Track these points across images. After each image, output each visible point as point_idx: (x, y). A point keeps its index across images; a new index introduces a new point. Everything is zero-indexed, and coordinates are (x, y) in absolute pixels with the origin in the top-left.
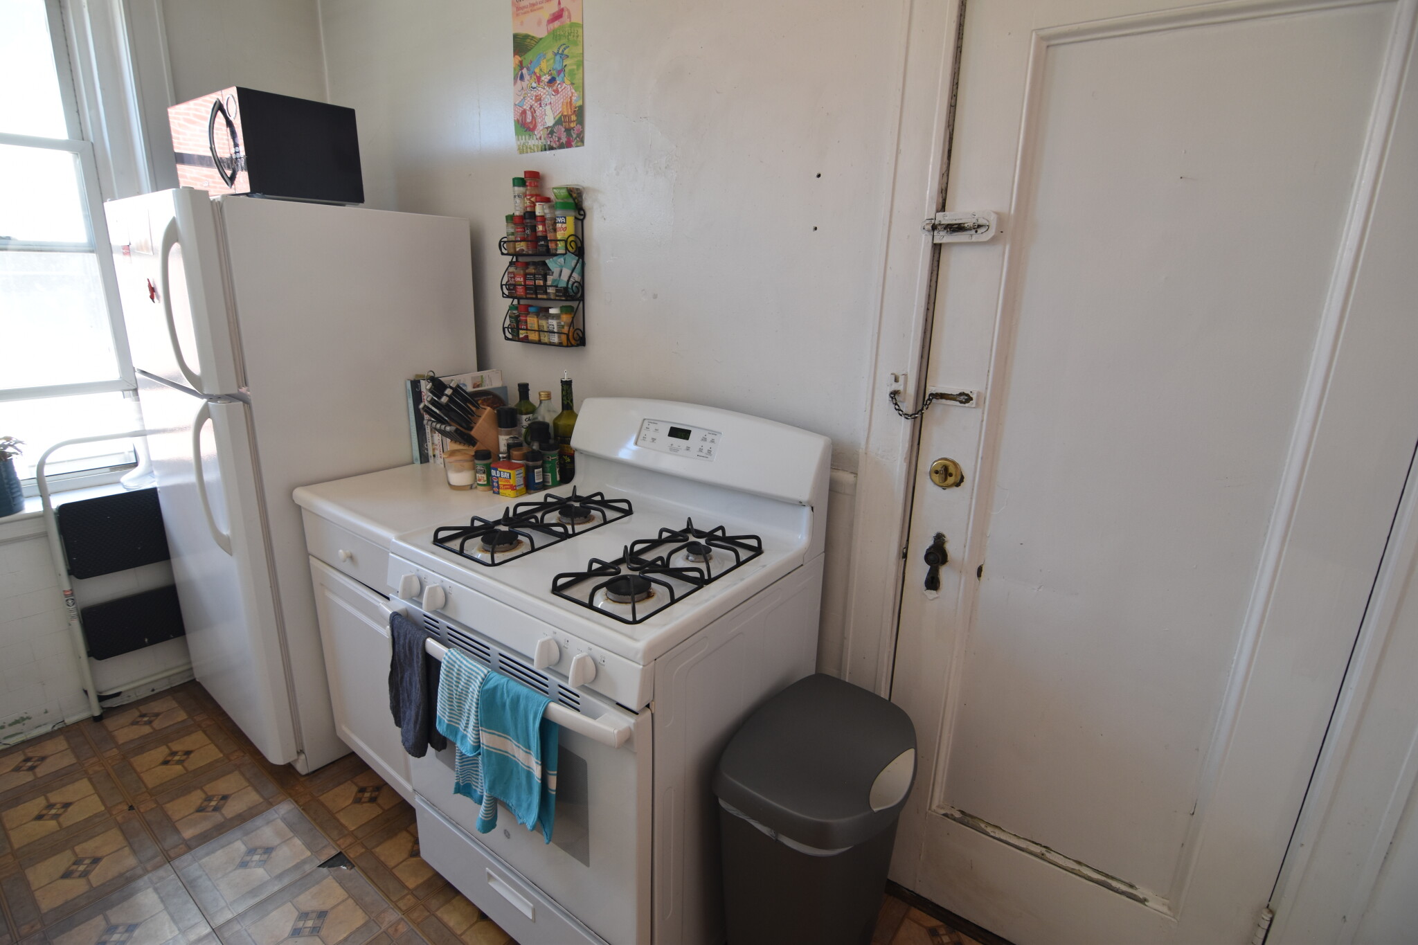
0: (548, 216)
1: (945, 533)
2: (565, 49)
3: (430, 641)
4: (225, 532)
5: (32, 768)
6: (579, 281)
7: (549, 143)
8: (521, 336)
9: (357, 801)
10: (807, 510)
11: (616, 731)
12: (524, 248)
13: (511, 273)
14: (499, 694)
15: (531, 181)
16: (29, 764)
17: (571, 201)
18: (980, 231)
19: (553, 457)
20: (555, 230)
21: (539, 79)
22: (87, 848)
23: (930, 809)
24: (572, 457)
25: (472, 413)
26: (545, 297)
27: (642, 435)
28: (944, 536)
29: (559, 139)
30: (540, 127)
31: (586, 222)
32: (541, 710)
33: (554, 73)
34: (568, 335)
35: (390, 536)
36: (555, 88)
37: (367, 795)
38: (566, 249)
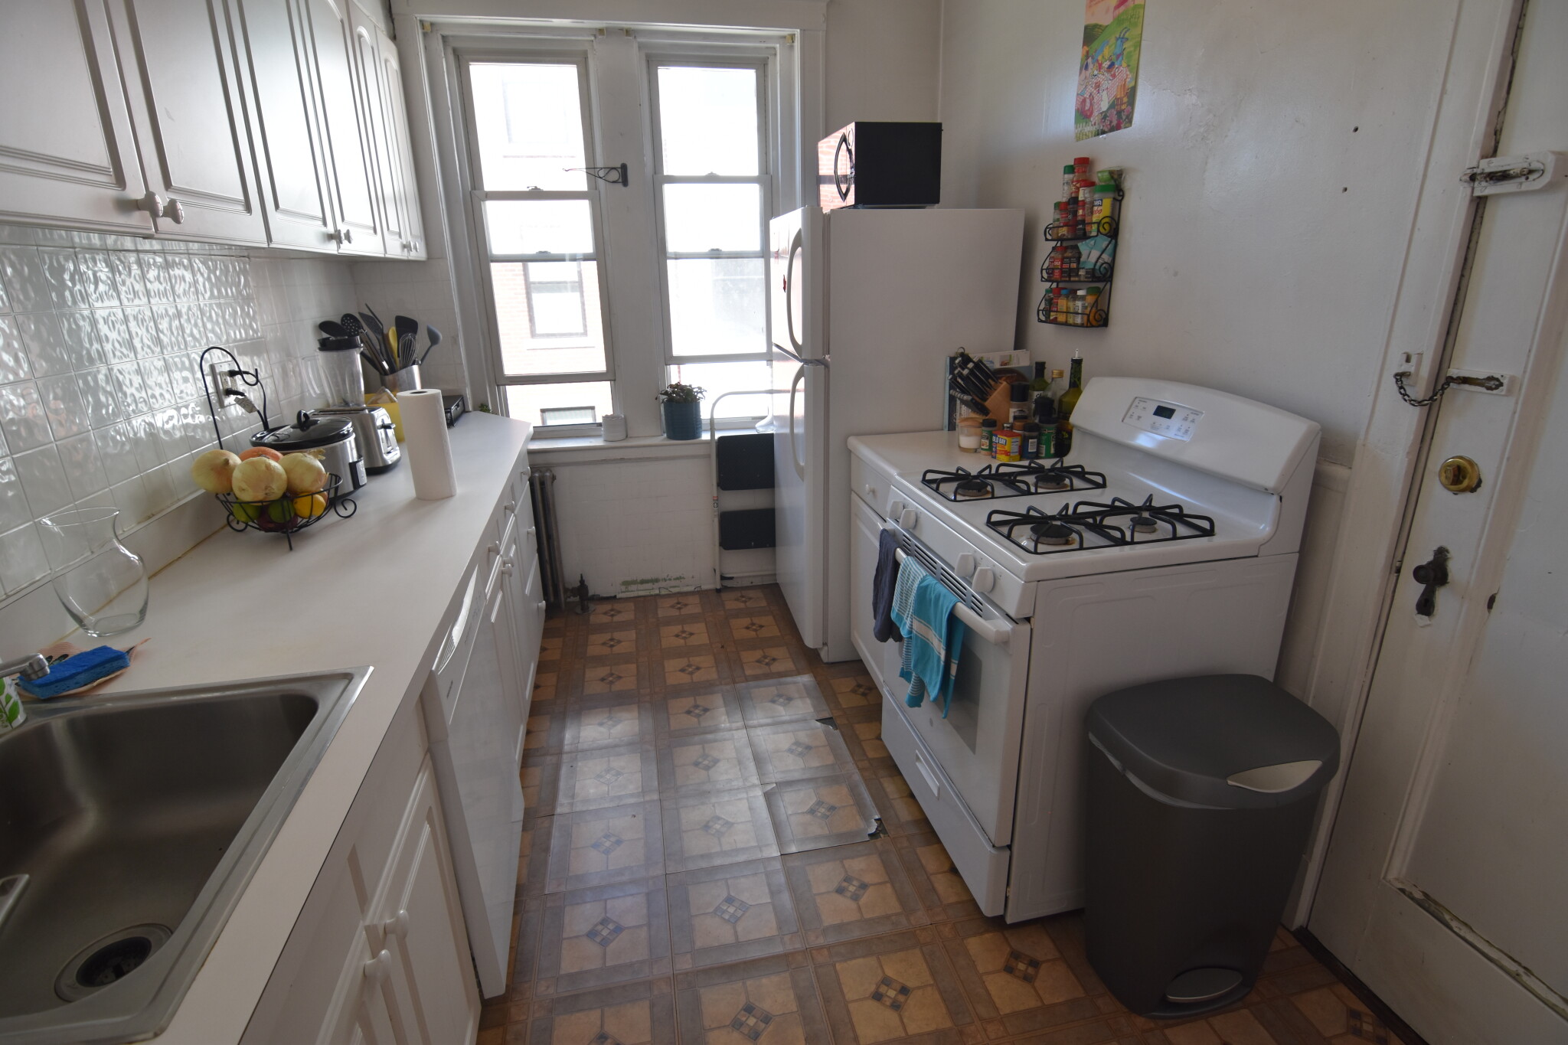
0: (1087, 200)
1: (1449, 548)
2: (1126, 32)
3: (899, 550)
4: (802, 464)
5: (680, 609)
6: (1109, 262)
7: (1101, 128)
8: (1051, 318)
9: (854, 691)
10: (1275, 498)
11: (995, 630)
12: (1065, 233)
13: (1053, 257)
14: (929, 590)
15: (1082, 166)
16: (679, 606)
17: (1112, 183)
18: (1531, 177)
19: (1050, 430)
20: (1092, 213)
21: (1100, 66)
22: (696, 660)
23: (1384, 878)
24: (1070, 434)
25: (990, 386)
26: (1077, 279)
27: (1130, 413)
28: (1447, 551)
29: (1111, 122)
30: (1096, 113)
31: (1124, 202)
32: (951, 605)
33: (1114, 57)
34: (1089, 316)
35: (894, 473)
36: (1112, 73)
37: (862, 690)
38: (1098, 231)
